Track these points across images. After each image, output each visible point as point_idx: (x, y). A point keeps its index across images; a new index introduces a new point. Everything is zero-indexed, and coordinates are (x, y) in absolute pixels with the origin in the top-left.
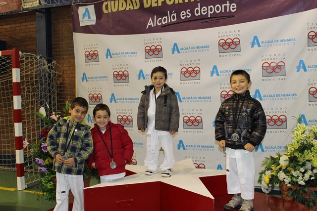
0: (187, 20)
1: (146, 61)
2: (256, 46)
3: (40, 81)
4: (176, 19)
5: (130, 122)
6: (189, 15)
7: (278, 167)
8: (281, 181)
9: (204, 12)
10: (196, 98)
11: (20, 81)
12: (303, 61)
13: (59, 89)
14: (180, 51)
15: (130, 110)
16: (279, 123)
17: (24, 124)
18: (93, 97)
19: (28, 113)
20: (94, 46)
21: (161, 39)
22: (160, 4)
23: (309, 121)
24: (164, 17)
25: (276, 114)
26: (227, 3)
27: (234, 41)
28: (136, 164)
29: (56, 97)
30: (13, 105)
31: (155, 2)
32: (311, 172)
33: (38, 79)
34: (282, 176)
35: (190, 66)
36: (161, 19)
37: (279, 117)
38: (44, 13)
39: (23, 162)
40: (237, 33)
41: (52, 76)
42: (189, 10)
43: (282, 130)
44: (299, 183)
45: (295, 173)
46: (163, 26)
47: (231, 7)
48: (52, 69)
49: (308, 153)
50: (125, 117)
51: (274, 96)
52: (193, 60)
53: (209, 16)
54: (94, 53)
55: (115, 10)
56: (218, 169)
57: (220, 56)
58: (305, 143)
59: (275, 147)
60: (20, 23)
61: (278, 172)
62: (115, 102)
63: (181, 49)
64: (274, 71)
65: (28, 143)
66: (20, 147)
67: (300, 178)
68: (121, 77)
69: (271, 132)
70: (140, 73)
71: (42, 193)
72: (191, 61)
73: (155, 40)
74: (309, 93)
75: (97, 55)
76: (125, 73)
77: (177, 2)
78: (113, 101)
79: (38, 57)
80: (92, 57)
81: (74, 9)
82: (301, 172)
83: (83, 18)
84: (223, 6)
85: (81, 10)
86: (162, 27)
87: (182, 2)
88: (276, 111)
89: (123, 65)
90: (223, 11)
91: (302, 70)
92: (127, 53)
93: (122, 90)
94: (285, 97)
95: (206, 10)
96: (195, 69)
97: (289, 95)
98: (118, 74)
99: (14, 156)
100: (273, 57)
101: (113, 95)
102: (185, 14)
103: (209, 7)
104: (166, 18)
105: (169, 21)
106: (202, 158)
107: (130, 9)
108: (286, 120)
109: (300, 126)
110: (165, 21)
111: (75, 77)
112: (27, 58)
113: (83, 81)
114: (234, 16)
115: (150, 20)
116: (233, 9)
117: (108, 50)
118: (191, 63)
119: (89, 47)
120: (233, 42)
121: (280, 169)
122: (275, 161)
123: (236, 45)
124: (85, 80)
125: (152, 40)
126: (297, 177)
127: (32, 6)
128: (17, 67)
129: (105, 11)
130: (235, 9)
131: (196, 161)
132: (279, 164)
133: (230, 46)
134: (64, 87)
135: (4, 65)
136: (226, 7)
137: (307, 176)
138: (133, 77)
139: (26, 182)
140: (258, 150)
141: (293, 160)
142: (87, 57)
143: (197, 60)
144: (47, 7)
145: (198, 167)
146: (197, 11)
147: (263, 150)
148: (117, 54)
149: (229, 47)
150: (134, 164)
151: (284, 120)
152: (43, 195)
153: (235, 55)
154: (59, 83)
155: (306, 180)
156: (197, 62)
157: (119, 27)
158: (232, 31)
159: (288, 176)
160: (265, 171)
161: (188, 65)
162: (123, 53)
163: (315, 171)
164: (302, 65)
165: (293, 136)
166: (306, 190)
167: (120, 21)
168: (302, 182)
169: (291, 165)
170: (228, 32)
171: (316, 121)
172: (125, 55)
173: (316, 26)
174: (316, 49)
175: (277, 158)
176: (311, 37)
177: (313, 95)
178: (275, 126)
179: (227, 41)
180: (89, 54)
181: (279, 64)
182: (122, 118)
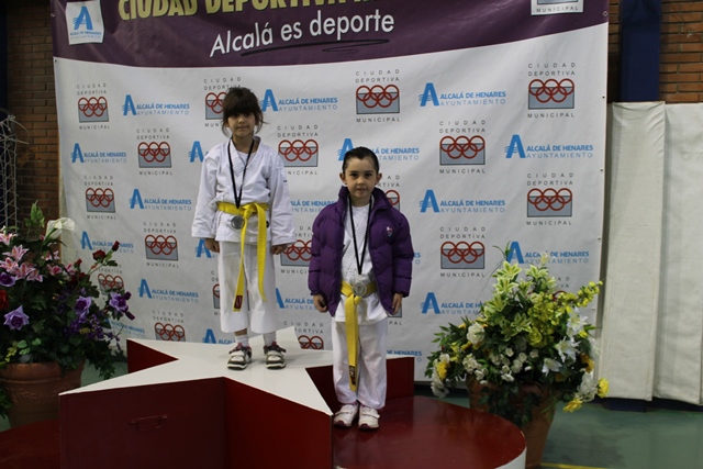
0: (293, 44)
1: (207, 125)
2: (430, 103)
4: (271, 41)
5: (172, 249)
6: (298, 34)
7: (465, 346)
8: (469, 375)
9: (329, 29)
10: (307, 203)
12: (518, 136)
13: (21, 177)
14: (278, 106)
15: (171, 225)
16: (469, 258)
18: (95, 194)
20: (99, 89)
21: (239, 79)
22: (239, 8)
23: (527, 255)
24: (248, 35)
25: (464, 240)
26: (374, 14)
27: (387, 91)
28: (183, 336)
29: (15, 193)
31: (230, 3)
32: (526, 357)
34: (471, 362)
35: (297, 138)
36: (240, 37)
37: (470, 247)
40: (393, 75)
41: (6, 147)
42: (299, 24)
43: (476, 271)
44: (503, 377)
45: (494, 359)
46: (245, 53)
47: (384, 22)
48: (7, 133)
49: (522, 320)
50: (160, 240)
51: (461, 203)
52: (304, 127)
53: (339, 38)
54: (98, 104)
55: (145, 14)
57: (358, 120)
58: (517, 299)
59: (462, 306)
61: (463, 355)
62: (142, 207)
63: (280, 103)
64: (462, 154)
68: (155, 155)
69: (454, 275)
70: (194, 150)
72: (300, 127)
73: (228, 82)
74: (529, 200)
75: (104, 108)
76: (163, 146)
77: (274, 6)
78: (137, 206)
80: (94, 110)
81: (56, 6)
82: (507, 356)
83: (76, 28)
84: (368, 18)
85: (72, 11)
86: (243, 55)
87: (285, 6)
88: (465, 233)
89: (158, 130)
90: (367, 30)
91: (516, 155)
92: (169, 106)
93: (155, 182)
94: (482, 207)
95: (333, 24)
96: (308, 145)
97: (491, 203)
98: (149, 149)
100: (461, 126)
101: (136, 192)
102: (290, 31)
103: (340, 20)
104: (252, 36)
105: (258, 44)
106: (317, 325)
107: (176, 14)
108: (483, 252)
109: (507, 267)
110: (249, 42)
111: (57, 152)
113: (74, 161)
114: (388, 41)
115: (219, 39)
116: (388, 26)
117: (129, 98)
118: (301, 132)
119: (88, 90)
120: (384, 93)
121: (469, 350)
122: (459, 334)
123: (391, 100)
124: (78, 160)
125: (221, 80)
126: (500, 368)
129: (124, 16)
130: (392, 28)
131: (305, 331)
132: (466, 341)
133: (378, 101)
134: (34, 173)
136: (372, 22)
137: (518, 364)
138: (179, 156)
140: (429, 310)
141: (492, 332)
142: (84, 110)
143: (312, 127)
146: (315, 25)
147: (437, 311)
148: (147, 107)
149: (378, 103)
150: (179, 337)
151: (479, 252)
153: (388, 119)
154: (24, 163)
155: (515, 372)
156: (312, 130)
157: (152, 51)
158: (385, 72)
159: (482, 363)
160: (439, 353)
161: (294, 135)
162: (161, 106)
163: (534, 355)
164: (516, 145)
165: (495, 285)
166: (515, 391)
167: (154, 37)
168: (509, 376)
169: (489, 342)
170: (376, 73)
171: (539, 255)
172: (164, 109)
173: (545, 70)
174: (542, 115)
175: (462, 329)
176: (534, 91)
177: (535, 203)
178: (463, 263)
179: (374, 91)
180: (88, 104)
181: (473, 142)
182: (156, 241)
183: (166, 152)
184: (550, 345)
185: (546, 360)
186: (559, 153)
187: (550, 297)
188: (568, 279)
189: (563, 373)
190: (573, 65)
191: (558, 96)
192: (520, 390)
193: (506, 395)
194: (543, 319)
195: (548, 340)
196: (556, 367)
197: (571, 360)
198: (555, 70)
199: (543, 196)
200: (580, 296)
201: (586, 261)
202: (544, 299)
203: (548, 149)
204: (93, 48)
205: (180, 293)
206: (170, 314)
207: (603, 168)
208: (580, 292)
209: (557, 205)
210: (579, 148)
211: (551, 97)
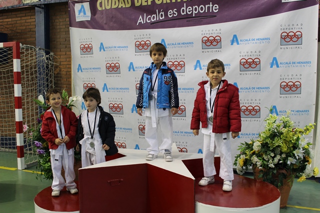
0: (174, 19)
1: (136, 55)
2: (235, 44)
3: (39, 71)
4: (163, 17)
5: (120, 109)
6: (175, 14)
7: (252, 152)
8: (254, 165)
9: (189, 11)
10: (180, 89)
11: (20, 71)
12: (276, 58)
13: (56, 79)
15: (120, 99)
16: (253, 113)
17: (24, 109)
18: (87, 86)
19: (28, 100)
20: (89, 40)
21: (150, 35)
22: (150, 3)
23: (280, 112)
24: (153, 15)
25: (251, 105)
26: (210, 4)
27: (216, 38)
28: (125, 148)
29: (53, 85)
30: (14, 93)
31: (145, 1)
32: (280, 157)
33: (37, 69)
34: (255, 159)
35: (176, 60)
36: (150, 16)
37: (253, 108)
38: (42, 8)
39: (23, 144)
40: (218, 31)
41: (50, 66)
42: (176, 10)
43: (256, 119)
44: (269, 166)
45: (265, 158)
46: (152, 23)
47: (214, 8)
48: (50, 60)
49: (278, 140)
50: (116, 105)
51: (250, 88)
52: (179, 55)
53: (194, 16)
54: (88, 47)
55: (108, 8)
56: (199, 153)
57: (203, 52)
58: (276, 131)
59: (250, 134)
60: (21, 17)
61: (251, 156)
62: (108, 91)
63: (168, 45)
64: (250, 66)
65: (28, 127)
66: (20, 131)
67: (271, 161)
68: (113, 68)
69: (246, 121)
70: (130, 66)
71: (40, 173)
72: (177, 55)
73: (145, 36)
74: (281, 87)
75: (91, 48)
76: (117, 65)
77: (165, 2)
78: (106, 91)
79: (37, 49)
80: (87, 49)
81: (71, 5)
82: (271, 156)
83: (79, 14)
84: (207, 6)
85: (77, 7)
86: (151, 24)
87: (170, 2)
88: (251, 102)
89: (115, 58)
90: (206, 11)
91: (275, 66)
92: (119, 47)
93: (113, 80)
94: (259, 90)
95: (191, 9)
96: (180, 63)
97: (263, 88)
98: (111, 66)
99: (15, 139)
100: (250, 53)
101: (105, 85)
102: (172, 13)
103: (194, 7)
104: (155, 16)
105: (158, 19)
106: (185, 143)
107: (122, 7)
108: (260, 110)
109: (271, 117)
110: (154, 18)
111: (71, 68)
112: (27, 50)
113: (78, 72)
114: (216, 16)
115: (141, 17)
116: (216, 9)
117: (102, 44)
118: (177, 57)
119: (84, 41)
120: (214, 39)
121: (254, 153)
122: (249, 146)
123: (218, 42)
124: (80, 71)
125: (142, 35)
126: (268, 161)
127: (32, 2)
128: (18, 57)
129: (99, 9)
131: (179, 145)
132: (252, 149)
133: (212, 42)
134: (61, 77)
135: (5, 56)
136: (209, 8)
137: (276, 160)
138: (124, 69)
139: (25, 163)
141: (264, 145)
142: (82, 50)
143: (182, 55)
144: (46, 3)
145: (181, 151)
146: (183, 10)
148: (110, 48)
149: (212, 44)
150: (124, 148)
151: (258, 111)
152: (42, 174)
153: (216, 51)
154: (57, 73)
155: (275, 163)
156: (182, 56)
157: (111, 23)
158: (214, 30)
159: (260, 159)
160: (240, 155)
161: (174, 59)
162: (116, 47)
163: (284, 156)
164: (275, 62)
165: (266, 124)
166: (275, 172)
167: (112, 17)
168: (272, 165)
169: (263, 150)
170: (211, 31)
171: (285, 112)
172: (117, 48)
173: (288, 27)
174: (287, 48)
175: (251, 144)
176: (283, 37)
177: (284, 88)
178: (250, 115)
179: (210, 39)
180: (84, 47)
181: (255, 61)
182: (114, 106)
183: (118, 67)
184: (291, 152)
185: (289, 158)
186: (295, 65)
187: (291, 130)
188: (299, 122)
189: (297, 164)
190: (302, 25)
191: (295, 39)
192: (277, 172)
193: (271, 174)
194: (288, 139)
195: (290, 149)
196: (294, 161)
197: (301, 158)
198: (293, 27)
199: (287, 85)
200: (305, 130)
201: (308, 114)
202: (288, 131)
203: (290, 63)
204: (86, 23)
205: (124, 129)
206: (120, 138)
207: (316, 72)
208: (305, 128)
209: (294, 89)
210: (304, 63)
211: (291, 40)
